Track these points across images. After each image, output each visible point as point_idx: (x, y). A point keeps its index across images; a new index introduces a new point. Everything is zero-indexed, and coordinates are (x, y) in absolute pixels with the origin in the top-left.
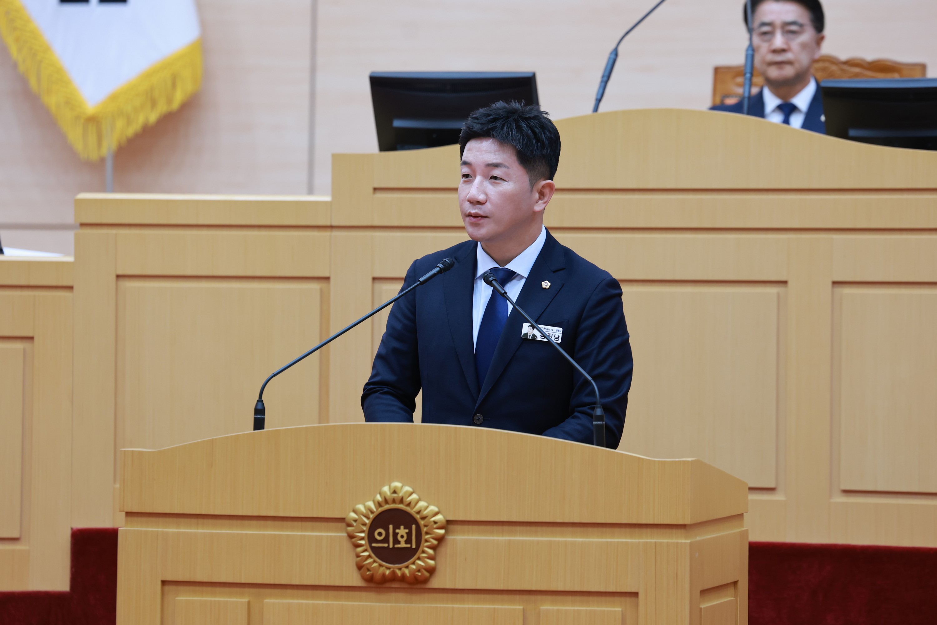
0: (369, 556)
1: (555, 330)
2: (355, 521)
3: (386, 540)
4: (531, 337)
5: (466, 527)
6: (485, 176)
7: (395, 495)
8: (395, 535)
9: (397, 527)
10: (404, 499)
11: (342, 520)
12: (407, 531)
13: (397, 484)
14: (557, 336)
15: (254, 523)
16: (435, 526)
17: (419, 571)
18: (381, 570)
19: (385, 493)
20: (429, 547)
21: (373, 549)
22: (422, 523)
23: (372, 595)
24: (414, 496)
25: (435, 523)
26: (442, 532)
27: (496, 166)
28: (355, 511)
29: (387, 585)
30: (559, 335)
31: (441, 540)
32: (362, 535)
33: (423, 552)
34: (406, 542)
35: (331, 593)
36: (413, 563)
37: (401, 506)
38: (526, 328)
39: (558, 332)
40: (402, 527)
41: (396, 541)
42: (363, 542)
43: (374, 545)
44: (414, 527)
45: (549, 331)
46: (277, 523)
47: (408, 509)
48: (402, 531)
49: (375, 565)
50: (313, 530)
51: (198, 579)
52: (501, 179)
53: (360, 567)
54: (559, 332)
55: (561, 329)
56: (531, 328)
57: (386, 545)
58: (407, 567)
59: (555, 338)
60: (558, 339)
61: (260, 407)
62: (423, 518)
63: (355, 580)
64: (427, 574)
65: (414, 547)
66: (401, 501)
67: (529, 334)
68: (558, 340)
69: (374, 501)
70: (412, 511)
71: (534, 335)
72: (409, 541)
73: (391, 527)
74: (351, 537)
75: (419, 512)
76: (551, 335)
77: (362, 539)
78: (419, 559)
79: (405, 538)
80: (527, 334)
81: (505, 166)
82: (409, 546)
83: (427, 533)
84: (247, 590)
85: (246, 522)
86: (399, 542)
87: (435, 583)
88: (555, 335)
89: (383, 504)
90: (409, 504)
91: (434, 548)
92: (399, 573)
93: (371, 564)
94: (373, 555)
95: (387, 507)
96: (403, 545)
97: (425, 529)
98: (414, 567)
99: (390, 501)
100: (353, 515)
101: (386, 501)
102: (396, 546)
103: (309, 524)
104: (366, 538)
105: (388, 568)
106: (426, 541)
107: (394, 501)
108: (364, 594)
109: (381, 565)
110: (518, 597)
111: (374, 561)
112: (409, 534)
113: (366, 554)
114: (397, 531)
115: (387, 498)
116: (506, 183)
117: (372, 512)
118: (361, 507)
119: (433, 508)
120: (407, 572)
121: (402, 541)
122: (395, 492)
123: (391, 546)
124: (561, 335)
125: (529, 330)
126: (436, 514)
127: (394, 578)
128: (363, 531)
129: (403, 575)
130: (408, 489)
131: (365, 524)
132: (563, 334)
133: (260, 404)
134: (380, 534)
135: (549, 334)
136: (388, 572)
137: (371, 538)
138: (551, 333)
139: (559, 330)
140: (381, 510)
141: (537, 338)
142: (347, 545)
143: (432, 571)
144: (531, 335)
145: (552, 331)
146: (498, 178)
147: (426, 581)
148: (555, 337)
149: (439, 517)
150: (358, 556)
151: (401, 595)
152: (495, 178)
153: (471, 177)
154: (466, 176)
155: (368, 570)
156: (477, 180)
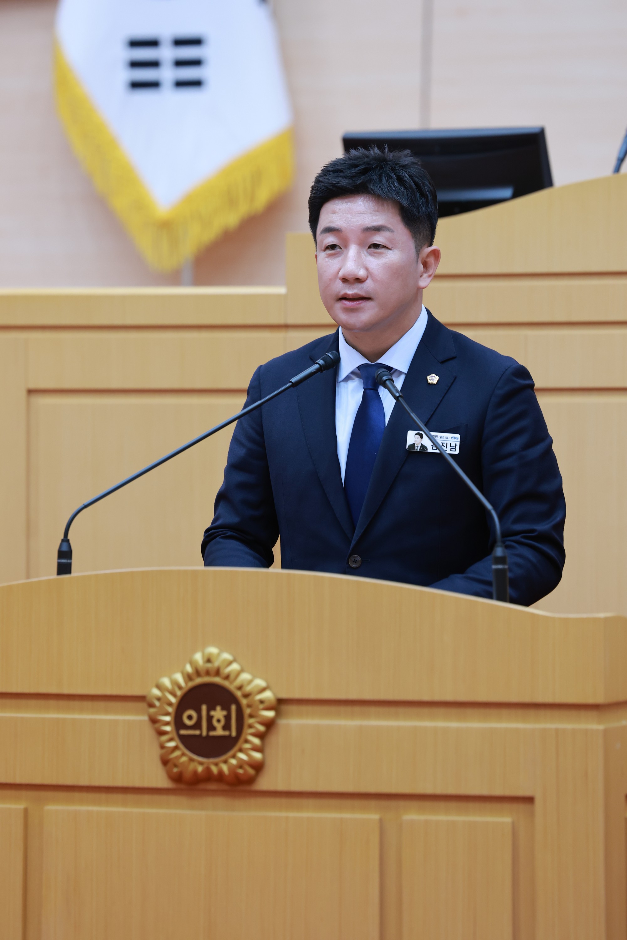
0: (176, 748)
1: (450, 438)
2: (159, 699)
3: (197, 725)
4: (419, 448)
5: (304, 708)
6: (361, 244)
7: (209, 665)
8: (210, 718)
9: (211, 708)
10: (221, 671)
11: (142, 698)
12: (225, 713)
13: (213, 650)
14: (453, 445)
15: (33, 702)
16: (261, 706)
17: (241, 767)
18: (193, 765)
19: (196, 662)
20: (255, 735)
21: (182, 737)
22: (244, 702)
23: (183, 800)
24: (235, 667)
25: (262, 702)
26: (270, 714)
27: (378, 229)
28: (159, 687)
29: (202, 786)
30: (456, 444)
31: (270, 725)
32: (167, 719)
33: (247, 741)
34: (224, 728)
36: (234, 756)
37: (217, 680)
38: (412, 438)
39: (454, 440)
40: (218, 708)
41: (211, 727)
42: (168, 728)
43: (183, 732)
44: (233, 708)
45: (442, 439)
46: (62, 703)
47: (226, 684)
48: (218, 713)
49: (184, 759)
50: (107, 711)
52: (384, 247)
53: (165, 762)
54: (456, 440)
55: (458, 436)
56: (418, 436)
57: (197, 732)
58: (225, 762)
59: (451, 449)
60: (455, 449)
61: (65, 548)
62: (246, 696)
63: (161, 779)
64: (251, 771)
65: (234, 734)
66: (217, 673)
67: (416, 445)
68: (455, 451)
69: (183, 673)
70: (231, 686)
71: (423, 447)
72: (227, 727)
73: (204, 708)
74: (154, 721)
75: (240, 688)
76: (445, 445)
77: (167, 724)
78: (241, 750)
79: (223, 722)
80: (414, 444)
81: (389, 229)
82: (226, 733)
83: (251, 716)
84: (24, 793)
85: (23, 702)
86: (213, 728)
87: (264, 783)
88: (451, 444)
89: (194, 676)
90: (227, 677)
91: (261, 736)
92: (215, 770)
93: (178, 758)
94: (181, 746)
95: (198, 681)
96: (220, 732)
97: (249, 710)
98: (234, 762)
99: (203, 673)
100: (156, 692)
101: (198, 673)
102: (212, 733)
103: (102, 704)
104: (173, 723)
105: (201, 763)
106: (250, 726)
107: (208, 673)
108: (172, 799)
109: (191, 760)
110: (373, 803)
111: (183, 754)
112: (228, 718)
113: (172, 744)
114: (212, 713)
115: (200, 669)
116: (390, 252)
117: (180, 688)
118: (166, 682)
119: (260, 683)
120: (225, 768)
121: (219, 726)
122: (209, 660)
123: (204, 733)
124: (458, 444)
125: (417, 439)
126: (263, 690)
127: (208, 777)
128: (167, 714)
129: (221, 772)
130: (227, 656)
131: (170, 704)
132: (460, 442)
133: (65, 544)
134: (190, 717)
135: (443, 443)
136: (200, 769)
137: (178, 723)
138: (446, 442)
139: (456, 437)
140: (191, 684)
141: (427, 449)
142: (149, 731)
143: (258, 767)
144: (419, 446)
145: (446, 439)
146: (380, 246)
147: (251, 780)
148: (450, 446)
149: (268, 695)
150: (162, 747)
151: (220, 801)
152: (376, 246)
153: (341, 248)
154: (333, 247)
155: (175, 766)
156: (353, 251)
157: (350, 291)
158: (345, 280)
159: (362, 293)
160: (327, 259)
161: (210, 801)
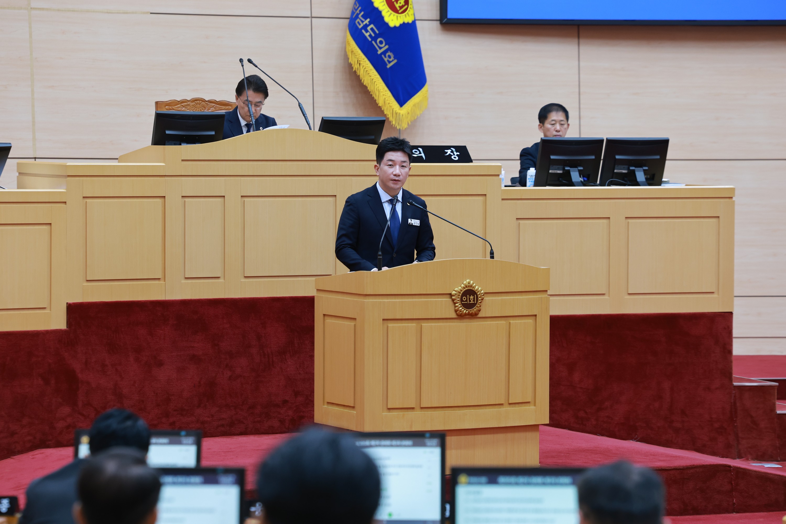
2: (455, 294)
3: (466, 301)
5: (490, 295)
6: (400, 166)
8: (469, 298)
10: (472, 286)
11: (448, 294)
12: (473, 297)
13: (467, 281)
17: (477, 311)
18: (465, 311)
19: (465, 284)
20: (479, 303)
21: (462, 304)
22: (478, 294)
23: (458, 321)
24: (475, 285)
25: (481, 294)
27: (404, 162)
29: (464, 317)
31: (482, 300)
32: (458, 299)
34: (473, 301)
35: (444, 321)
36: (475, 308)
37: (471, 288)
40: (472, 296)
41: (470, 301)
42: (459, 302)
43: (462, 303)
44: (475, 295)
46: (425, 296)
47: (473, 289)
48: (472, 297)
49: (463, 310)
50: (438, 298)
51: (398, 317)
53: (456, 311)
57: (466, 302)
62: (478, 292)
63: (454, 315)
65: (476, 303)
66: (471, 286)
69: (461, 287)
72: (474, 301)
73: (468, 296)
74: (453, 300)
75: (476, 290)
77: (459, 300)
78: (477, 307)
79: (473, 300)
82: (474, 302)
84: (414, 321)
86: (471, 301)
87: (480, 315)
89: (465, 288)
91: (481, 303)
92: (470, 312)
93: (461, 309)
94: (462, 306)
95: (467, 289)
96: (472, 302)
97: (479, 296)
98: (475, 310)
99: (468, 287)
100: (454, 292)
102: (470, 303)
103: (437, 296)
104: (460, 300)
106: (479, 300)
107: (469, 287)
108: (455, 320)
110: (503, 319)
111: (463, 308)
112: (474, 298)
113: (460, 306)
114: (470, 297)
115: (467, 285)
117: (461, 291)
118: (456, 289)
119: (480, 288)
120: (473, 311)
121: (472, 300)
122: (469, 283)
123: (468, 303)
126: (481, 290)
127: (468, 314)
129: (472, 313)
130: (472, 282)
131: (458, 295)
134: (464, 299)
136: (467, 312)
137: (462, 300)
140: (464, 290)
142: (451, 303)
143: (479, 311)
147: (477, 314)
149: (482, 292)
150: (456, 307)
151: (467, 320)
152: (403, 166)
153: (393, 166)
154: (390, 165)
155: (461, 312)
156: (398, 167)
157: (397, 178)
158: (395, 175)
159: (399, 179)
160: (388, 168)
161: (465, 320)
